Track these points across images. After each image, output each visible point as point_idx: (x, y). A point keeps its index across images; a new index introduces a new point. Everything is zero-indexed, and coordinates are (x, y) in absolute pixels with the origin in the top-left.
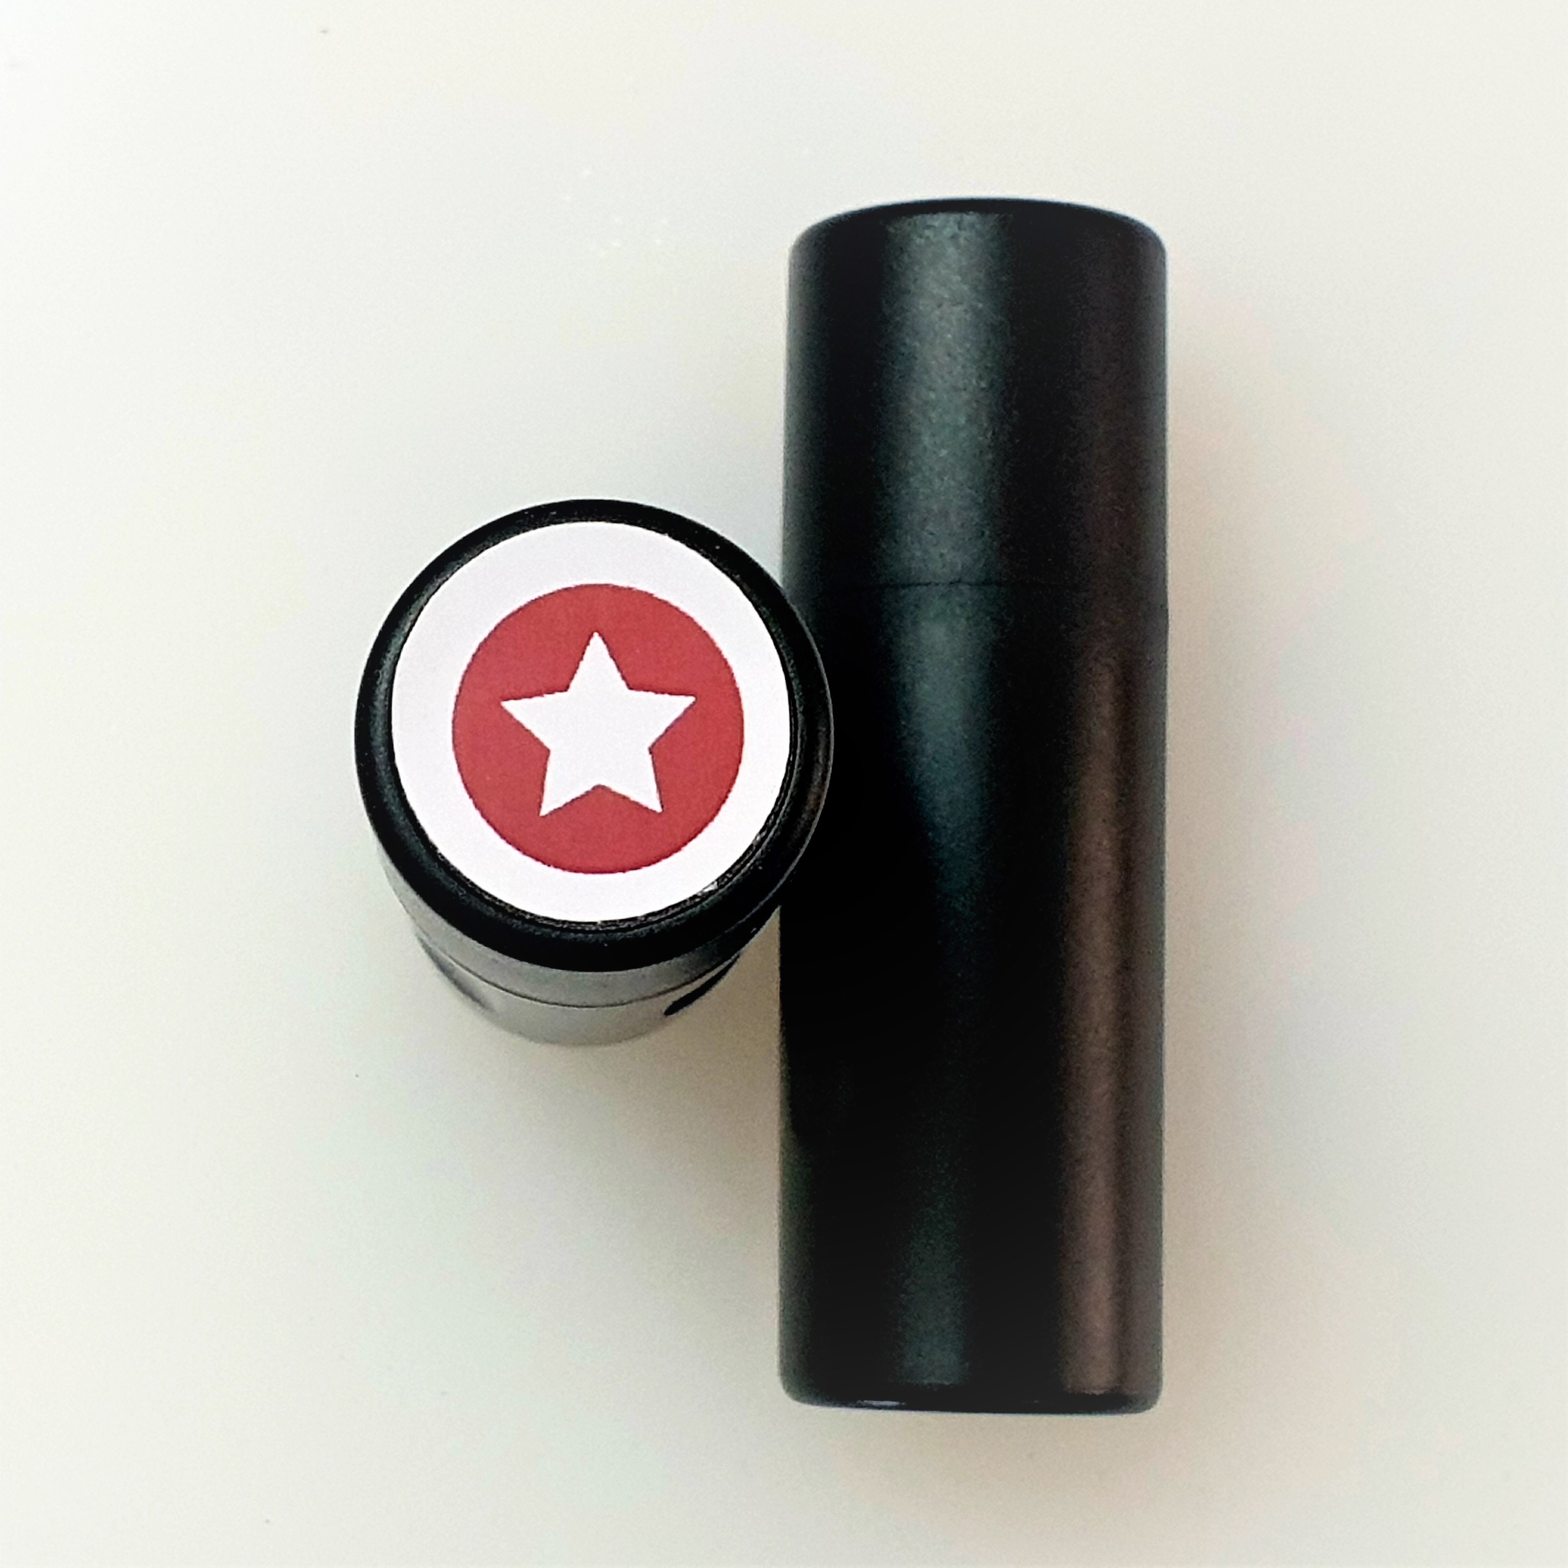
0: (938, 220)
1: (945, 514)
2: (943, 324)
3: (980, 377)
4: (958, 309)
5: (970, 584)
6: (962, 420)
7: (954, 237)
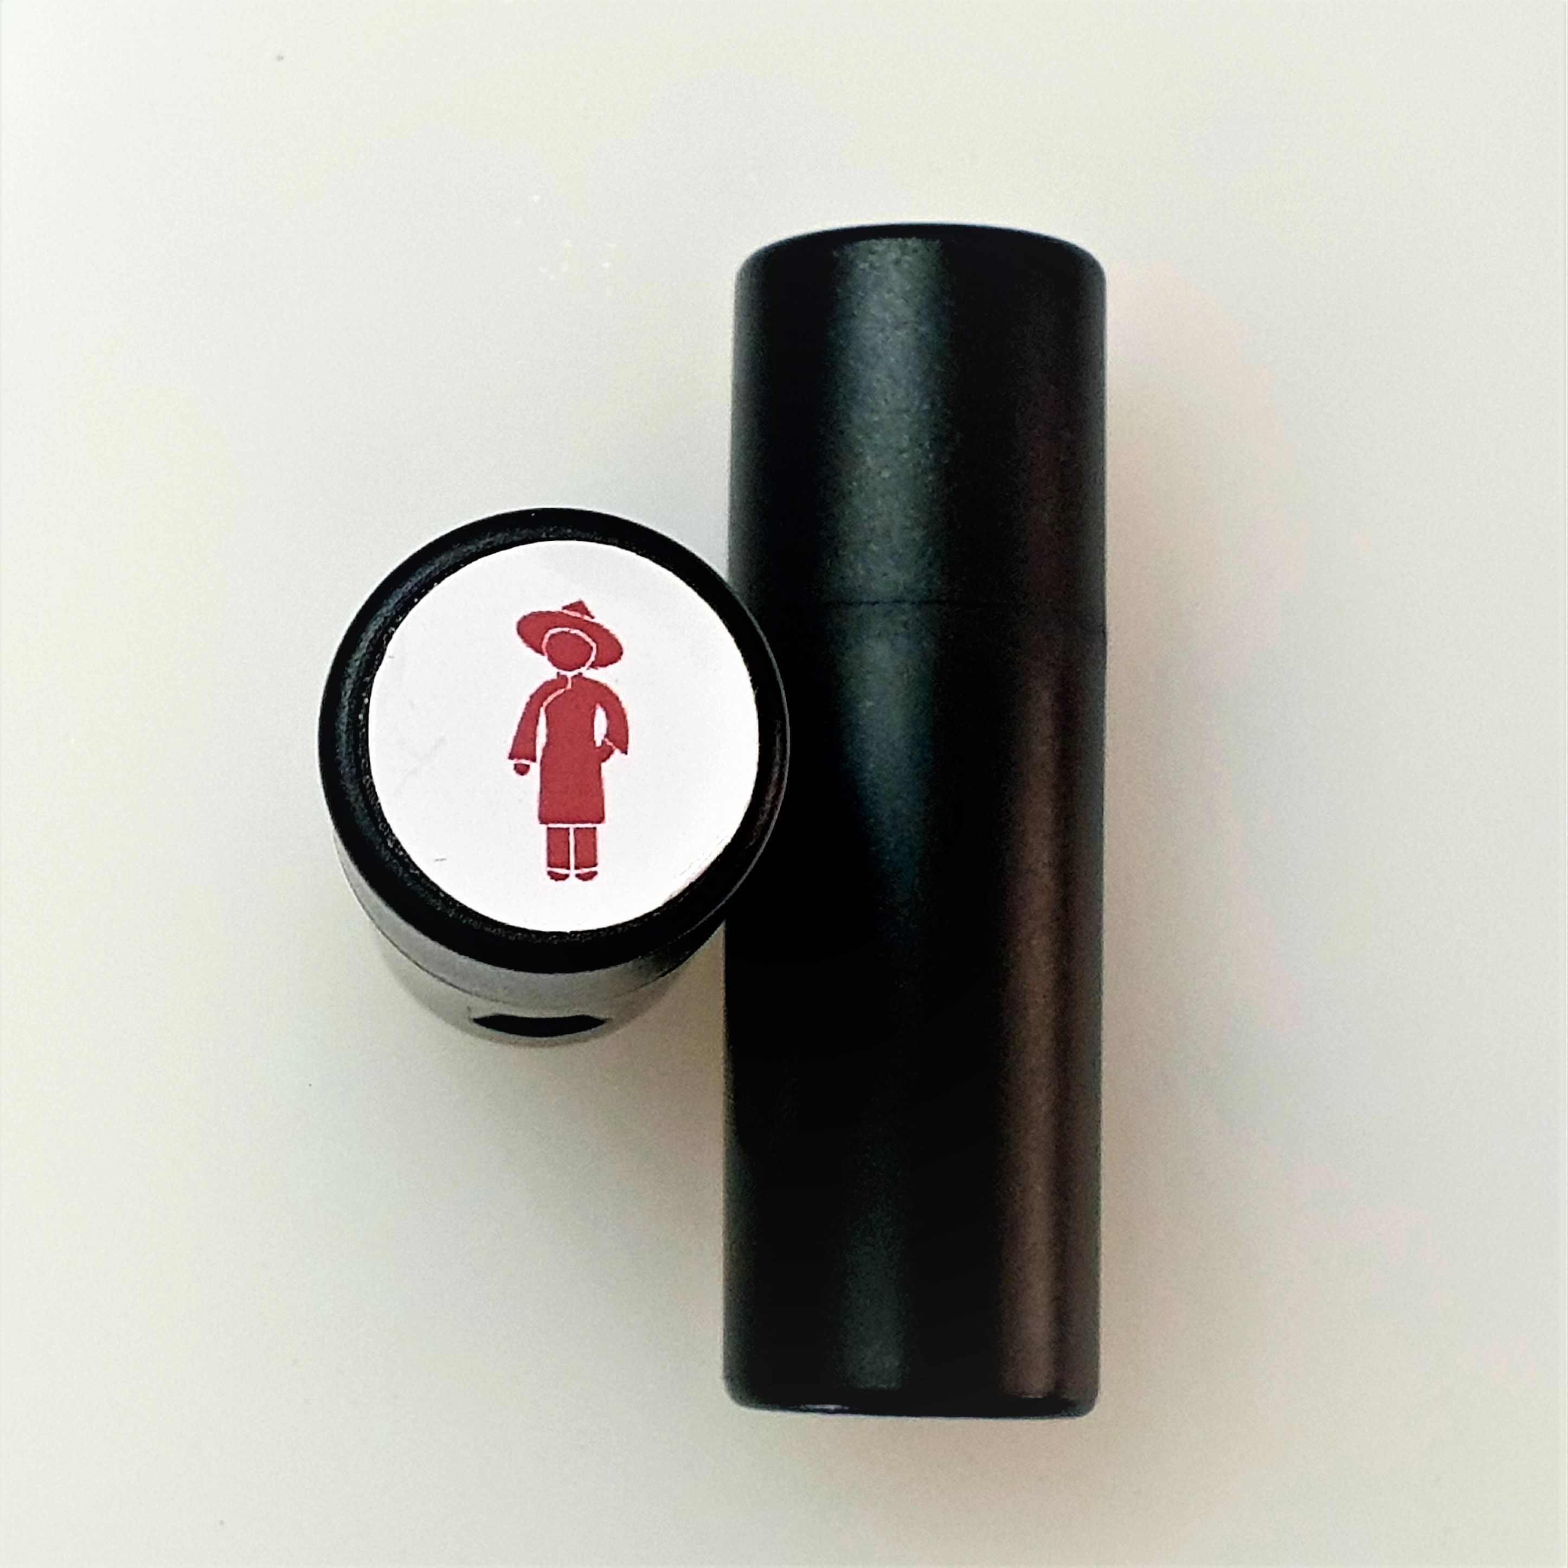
0: (880, 245)
1: (887, 534)
2: (888, 347)
3: (922, 401)
4: (901, 333)
5: (913, 603)
6: (905, 444)
7: (897, 262)
